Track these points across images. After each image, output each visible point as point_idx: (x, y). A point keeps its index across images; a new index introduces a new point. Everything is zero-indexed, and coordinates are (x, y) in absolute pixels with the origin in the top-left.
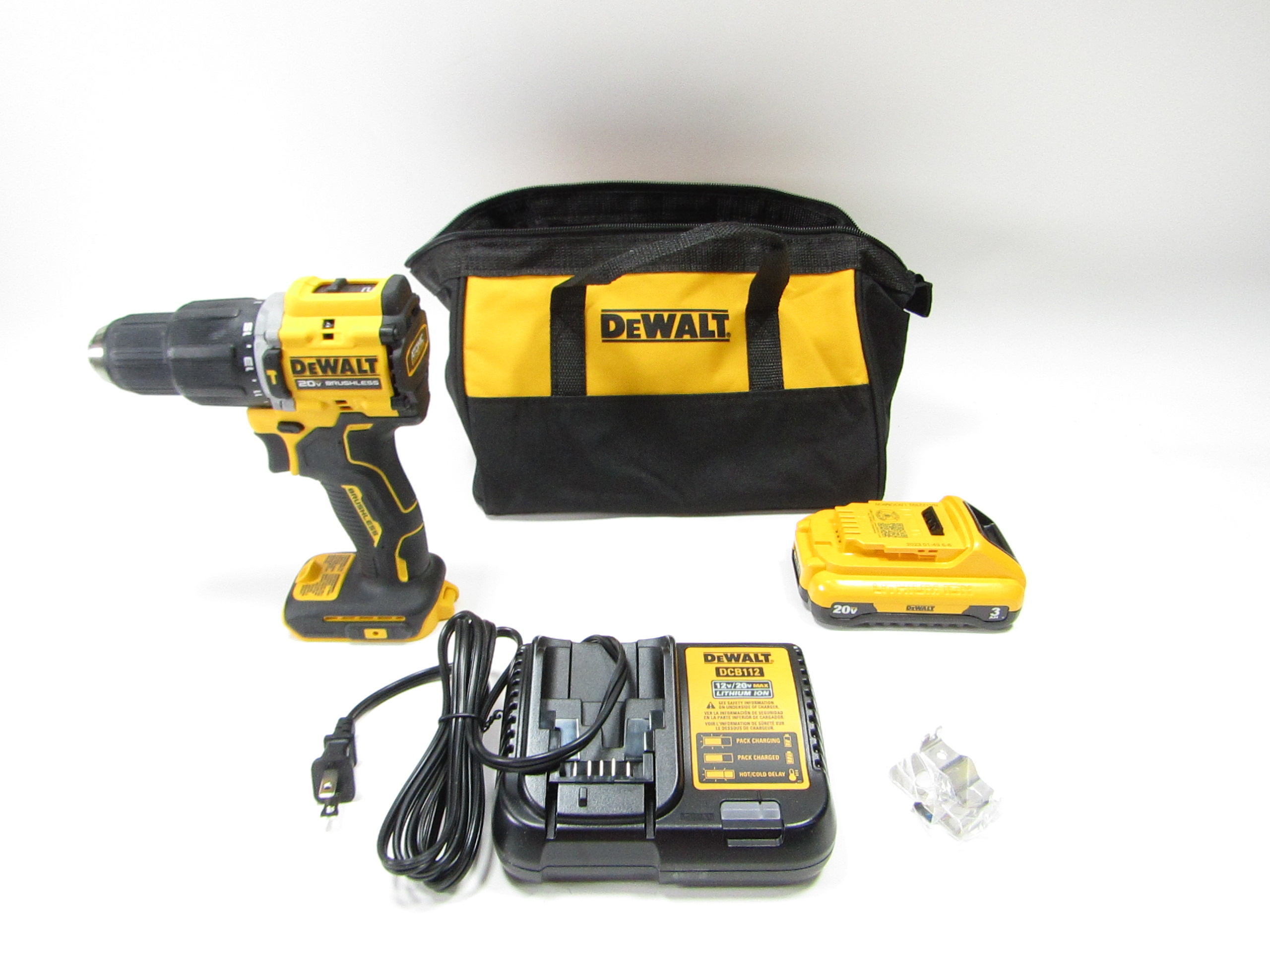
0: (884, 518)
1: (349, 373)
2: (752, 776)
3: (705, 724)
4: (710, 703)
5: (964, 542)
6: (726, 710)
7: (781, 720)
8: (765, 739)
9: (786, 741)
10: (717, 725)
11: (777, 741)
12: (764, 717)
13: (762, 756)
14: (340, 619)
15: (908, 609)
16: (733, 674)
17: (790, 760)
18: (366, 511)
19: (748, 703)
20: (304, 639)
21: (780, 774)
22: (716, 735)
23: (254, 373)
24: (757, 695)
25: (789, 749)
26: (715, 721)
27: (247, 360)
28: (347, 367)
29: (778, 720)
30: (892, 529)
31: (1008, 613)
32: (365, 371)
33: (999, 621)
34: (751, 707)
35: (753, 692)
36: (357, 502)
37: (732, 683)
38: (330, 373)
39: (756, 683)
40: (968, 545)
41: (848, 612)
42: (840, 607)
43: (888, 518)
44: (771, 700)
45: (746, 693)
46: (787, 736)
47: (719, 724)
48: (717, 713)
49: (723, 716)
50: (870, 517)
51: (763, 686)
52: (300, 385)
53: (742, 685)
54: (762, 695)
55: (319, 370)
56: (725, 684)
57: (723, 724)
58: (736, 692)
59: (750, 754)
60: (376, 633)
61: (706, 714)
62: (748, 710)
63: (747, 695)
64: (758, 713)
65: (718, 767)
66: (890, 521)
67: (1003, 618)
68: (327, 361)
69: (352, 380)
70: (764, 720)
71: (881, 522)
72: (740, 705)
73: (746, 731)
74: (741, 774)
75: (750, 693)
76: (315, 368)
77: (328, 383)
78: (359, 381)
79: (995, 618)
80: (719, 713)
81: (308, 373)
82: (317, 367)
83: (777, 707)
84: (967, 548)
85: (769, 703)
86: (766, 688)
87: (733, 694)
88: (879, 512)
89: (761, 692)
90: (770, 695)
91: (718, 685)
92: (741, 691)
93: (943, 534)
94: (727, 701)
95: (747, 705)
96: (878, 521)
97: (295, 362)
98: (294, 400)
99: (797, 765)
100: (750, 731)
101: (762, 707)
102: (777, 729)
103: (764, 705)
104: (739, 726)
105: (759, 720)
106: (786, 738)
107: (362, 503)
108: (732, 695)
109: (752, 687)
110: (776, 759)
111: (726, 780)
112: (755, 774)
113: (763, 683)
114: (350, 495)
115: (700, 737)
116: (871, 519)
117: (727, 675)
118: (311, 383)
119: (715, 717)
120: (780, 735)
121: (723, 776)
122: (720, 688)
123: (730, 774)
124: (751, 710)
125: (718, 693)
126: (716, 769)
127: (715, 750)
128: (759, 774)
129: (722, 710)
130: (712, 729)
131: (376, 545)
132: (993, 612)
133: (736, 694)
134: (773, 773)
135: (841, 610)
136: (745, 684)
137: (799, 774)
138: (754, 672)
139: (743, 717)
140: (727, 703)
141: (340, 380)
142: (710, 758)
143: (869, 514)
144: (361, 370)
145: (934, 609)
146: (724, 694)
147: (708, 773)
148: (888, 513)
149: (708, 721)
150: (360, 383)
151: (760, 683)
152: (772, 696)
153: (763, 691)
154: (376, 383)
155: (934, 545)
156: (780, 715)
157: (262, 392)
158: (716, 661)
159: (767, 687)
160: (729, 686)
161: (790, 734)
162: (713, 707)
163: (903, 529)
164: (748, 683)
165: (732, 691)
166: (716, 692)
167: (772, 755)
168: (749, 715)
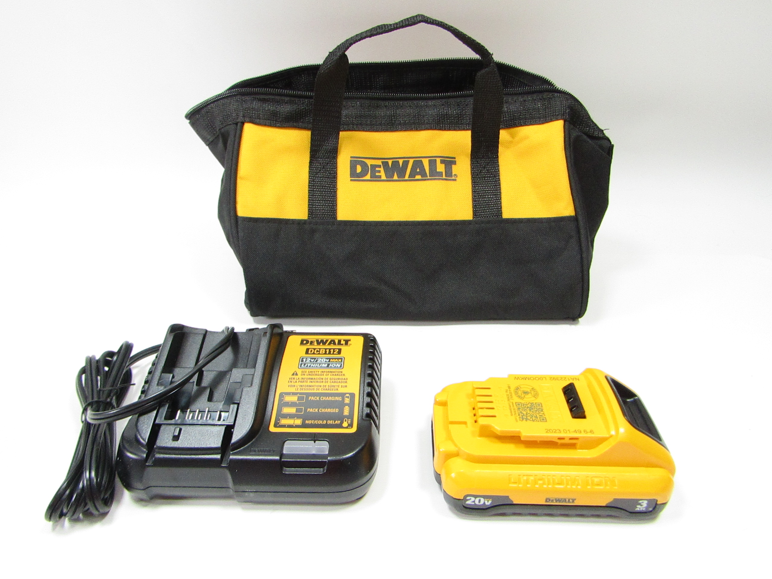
0: (523, 396)
2: (315, 423)
3: (288, 386)
4: (295, 371)
5: (608, 428)
6: (306, 377)
7: (345, 384)
8: (330, 398)
9: (346, 399)
10: (297, 387)
11: (339, 399)
12: (333, 382)
13: (326, 409)
15: (546, 501)
16: (318, 353)
17: (346, 411)
19: (322, 372)
21: (336, 422)
22: (294, 394)
24: (331, 367)
25: (347, 404)
26: (296, 384)
29: (343, 384)
30: (530, 410)
31: (656, 504)
33: (646, 513)
34: (325, 375)
35: (328, 365)
37: (315, 359)
39: (333, 359)
40: (613, 432)
41: (482, 503)
42: (473, 499)
43: (527, 396)
44: (340, 370)
45: (324, 365)
46: (348, 395)
47: (298, 386)
48: (299, 379)
49: (302, 380)
50: (507, 395)
51: (337, 361)
53: (322, 360)
54: (335, 367)
56: (310, 359)
57: (301, 386)
58: (317, 365)
59: (317, 408)
61: (290, 379)
62: (322, 377)
63: (324, 366)
64: (329, 379)
65: (291, 416)
66: (529, 399)
67: (651, 509)
70: (333, 384)
71: (519, 400)
72: (317, 373)
73: (318, 391)
74: (307, 422)
75: (326, 365)
79: (641, 509)
80: (300, 379)
83: (344, 375)
84: (611, 436)
85: (339, 372)
86: (340, 362)
87: (314, 366)
88: (517, 388)
89: (335, 365)
90: (341, 366)
91: (304, 360)
92: (320, 364)
93: (584, 417)
94: (307, 370)
95: (322, 373)
96: (516, 399)
99: (351, 416)
100: (320, 391)
101: (333, 375)
102: (341, 390)
103: (334, 374)
104: (313, 388)
105: (329, 384)
106: (347, 397)
108: (312, 367)
109: (329, 361)
110: (336, 411)
111: (294, 426)
112: (317, 422)
113: (338, 359)
115: (282, 395)
116: (509, 398)
117: (314, 353)
119: (296, 382)
120: (343, 395)
121: (293, 423)
122: (306, 362)
123: (299, 422)
124: (324, 377)
125: (303, 366)
126: (289, 418)
127: (292, 404)
128: (320, 422)
129: (303, 377)
130: (293, 390)
132: (640, 504)
133: (316, 366)
134: (331, 421)
135: (474, 502)
136: (325, 360)
137: (351, 422)
138: (334, 351)
139: (317, 382)
140: (307, 372)
142: (286, 410)
143: (507, 392)
145: (575, 501)
146: (307, 365)
147: (282, 420)
148: (526, 390)
149: (290, 384)
151: (335, 359)
152: (342, 368)
153: (336, 364)
155: (575, 431)
156: (345, 381)
158: (309, 344)
159: (341, 360)
160: (312, 360)
161: (350, 394)
162: (297, 374)
163: (542, 411)
164: (326, 359)
165: (314, 364)
166: (301, 364)
167: (333, 409)
168: (322, 380)
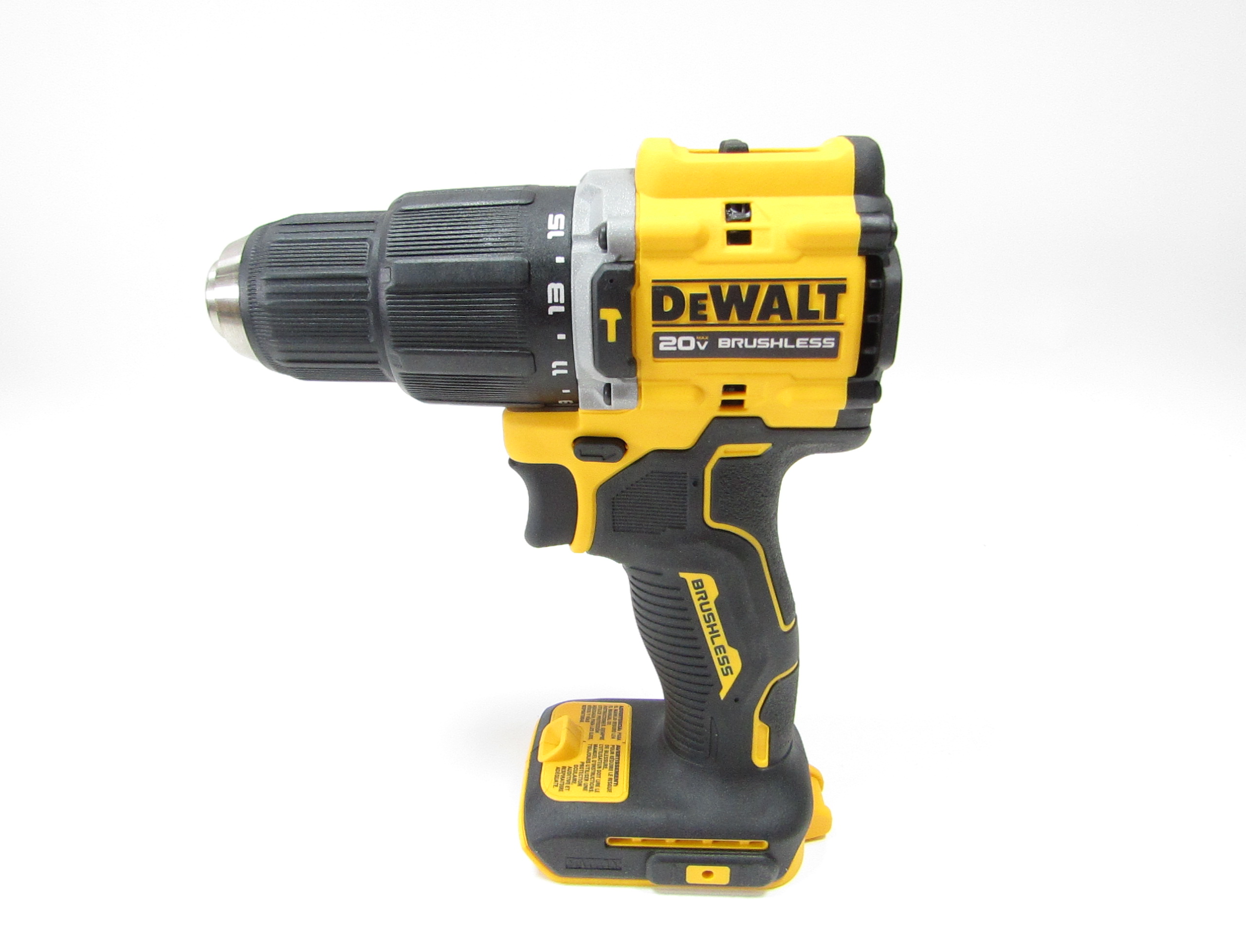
1: (776, 318)
14: (636, 841)
18: (719, 627)
20: (556, 877)
23: (565, 320)
27: (555, 290)
28: (776, 306)
32: (816, 314)
36: (705, 607)
38: (734, 317)
52: (662, 347)
55: (711, 312)
60: (707, 874)
68: (735, 291)
69: (777, 336)
76: (704, 307)
77: (724, 343)
78: (793, 337)
81: (685, 318)
82: (710, 304)
97: (661, 291)
98: (637, 381)
107: (714, 611)
114: (693, 592)
118: (686, 343)
131: (723, 694)
141: (751, 336)
144: (805, 313)
150: (795, 343)
154: (829, 343)
157: (571, 367)
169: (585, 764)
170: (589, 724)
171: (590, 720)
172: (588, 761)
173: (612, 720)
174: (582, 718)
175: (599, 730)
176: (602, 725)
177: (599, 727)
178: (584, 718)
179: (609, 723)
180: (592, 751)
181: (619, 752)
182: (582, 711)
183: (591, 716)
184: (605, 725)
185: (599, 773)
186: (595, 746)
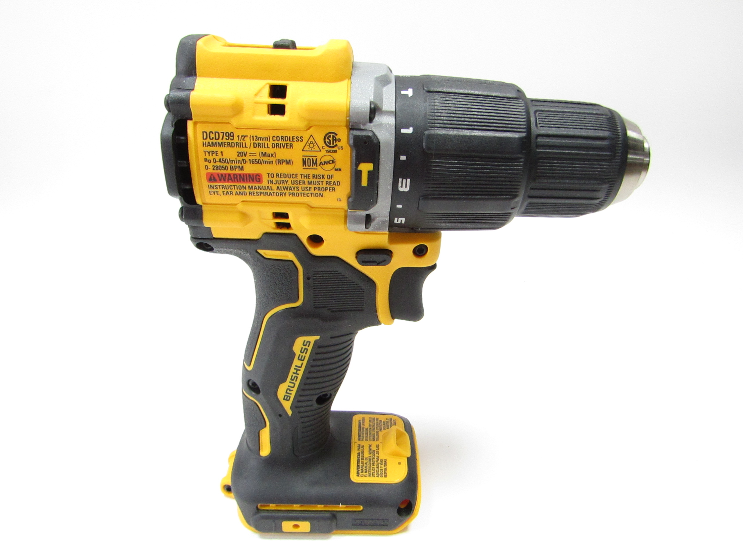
169: (379, 430)
170: (380, 458)
171: (379, 461)
172: (377, 432)
173: (364, 461)
174: (385, 464)
175: (373, 453)
176: (371, 457)
177: (373, 455)
178: (384, 463)
179: (366, 459)
180: (376, 437)
181: (358, 437)
182: (386, 471)
183: (380, 464)
184: (369, 457)
185: (370, 425)
186: (374, 440)
